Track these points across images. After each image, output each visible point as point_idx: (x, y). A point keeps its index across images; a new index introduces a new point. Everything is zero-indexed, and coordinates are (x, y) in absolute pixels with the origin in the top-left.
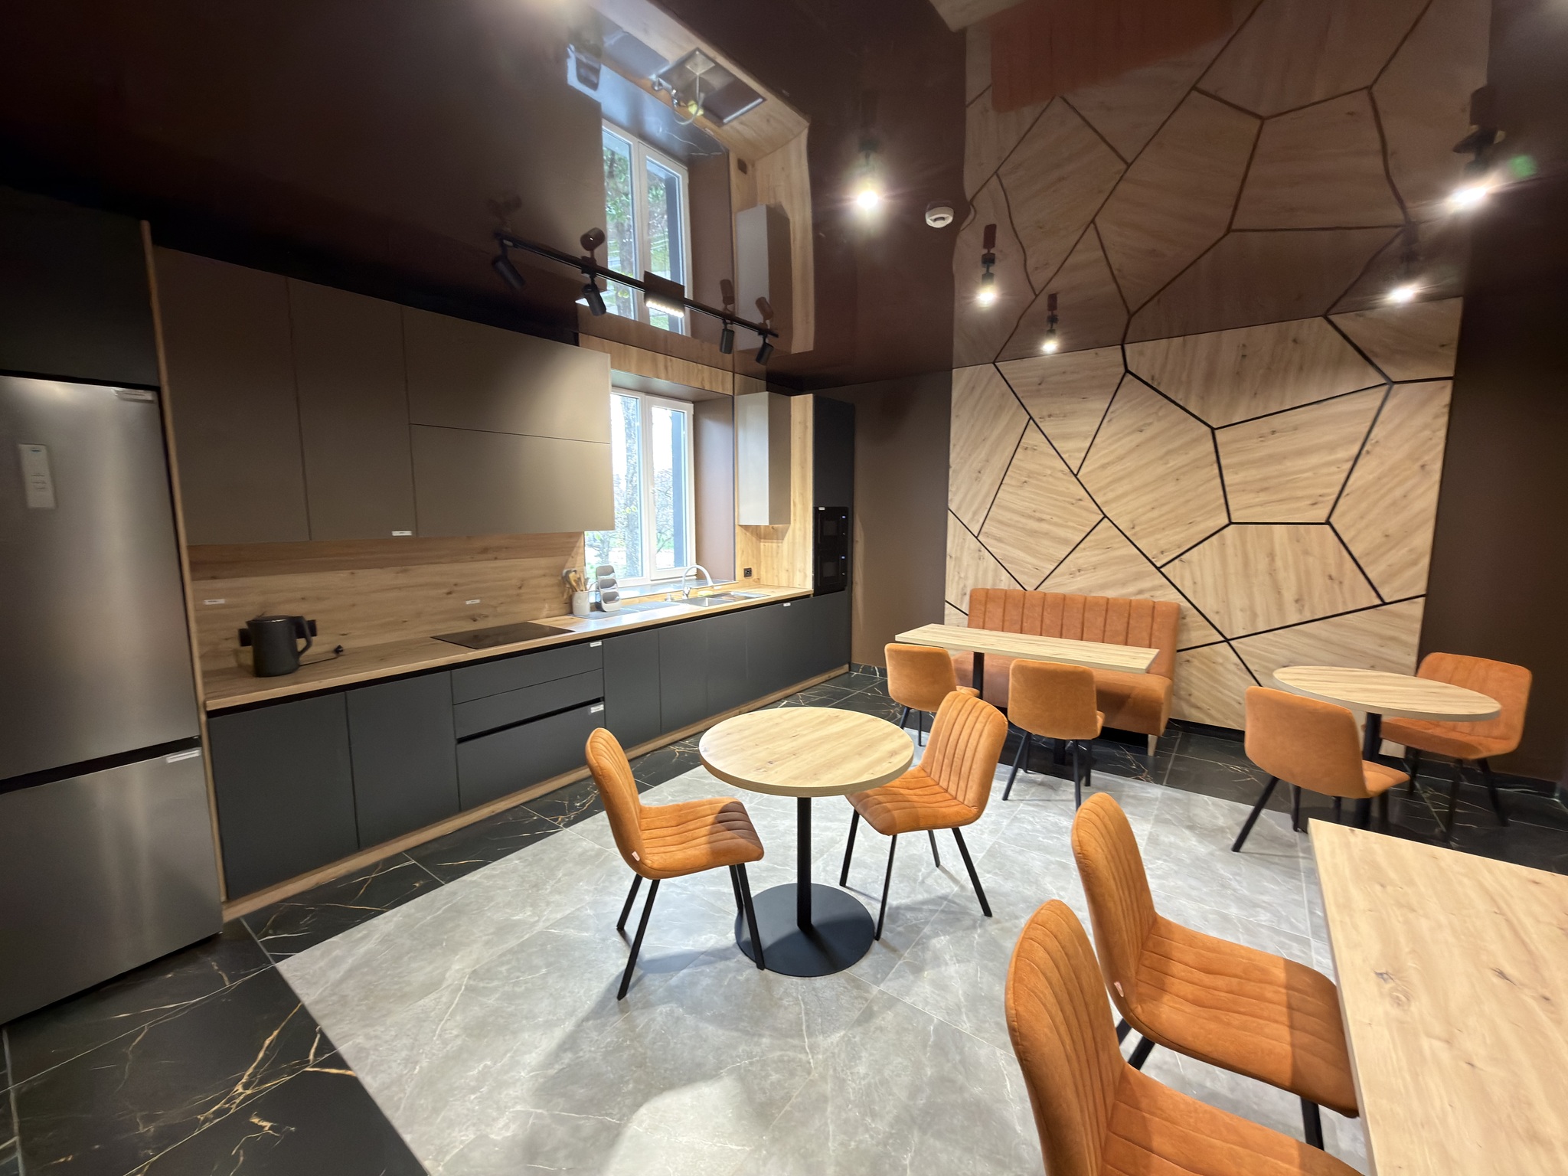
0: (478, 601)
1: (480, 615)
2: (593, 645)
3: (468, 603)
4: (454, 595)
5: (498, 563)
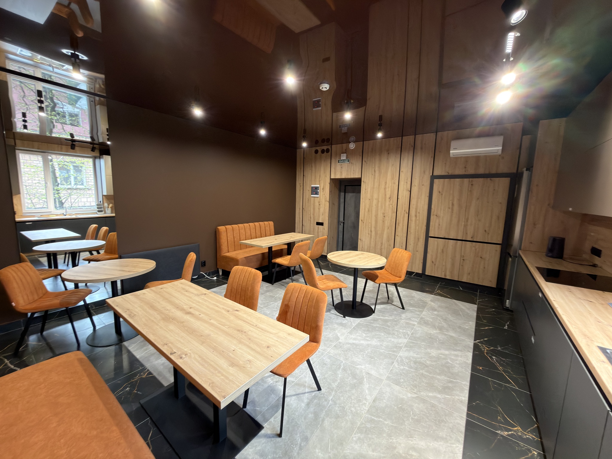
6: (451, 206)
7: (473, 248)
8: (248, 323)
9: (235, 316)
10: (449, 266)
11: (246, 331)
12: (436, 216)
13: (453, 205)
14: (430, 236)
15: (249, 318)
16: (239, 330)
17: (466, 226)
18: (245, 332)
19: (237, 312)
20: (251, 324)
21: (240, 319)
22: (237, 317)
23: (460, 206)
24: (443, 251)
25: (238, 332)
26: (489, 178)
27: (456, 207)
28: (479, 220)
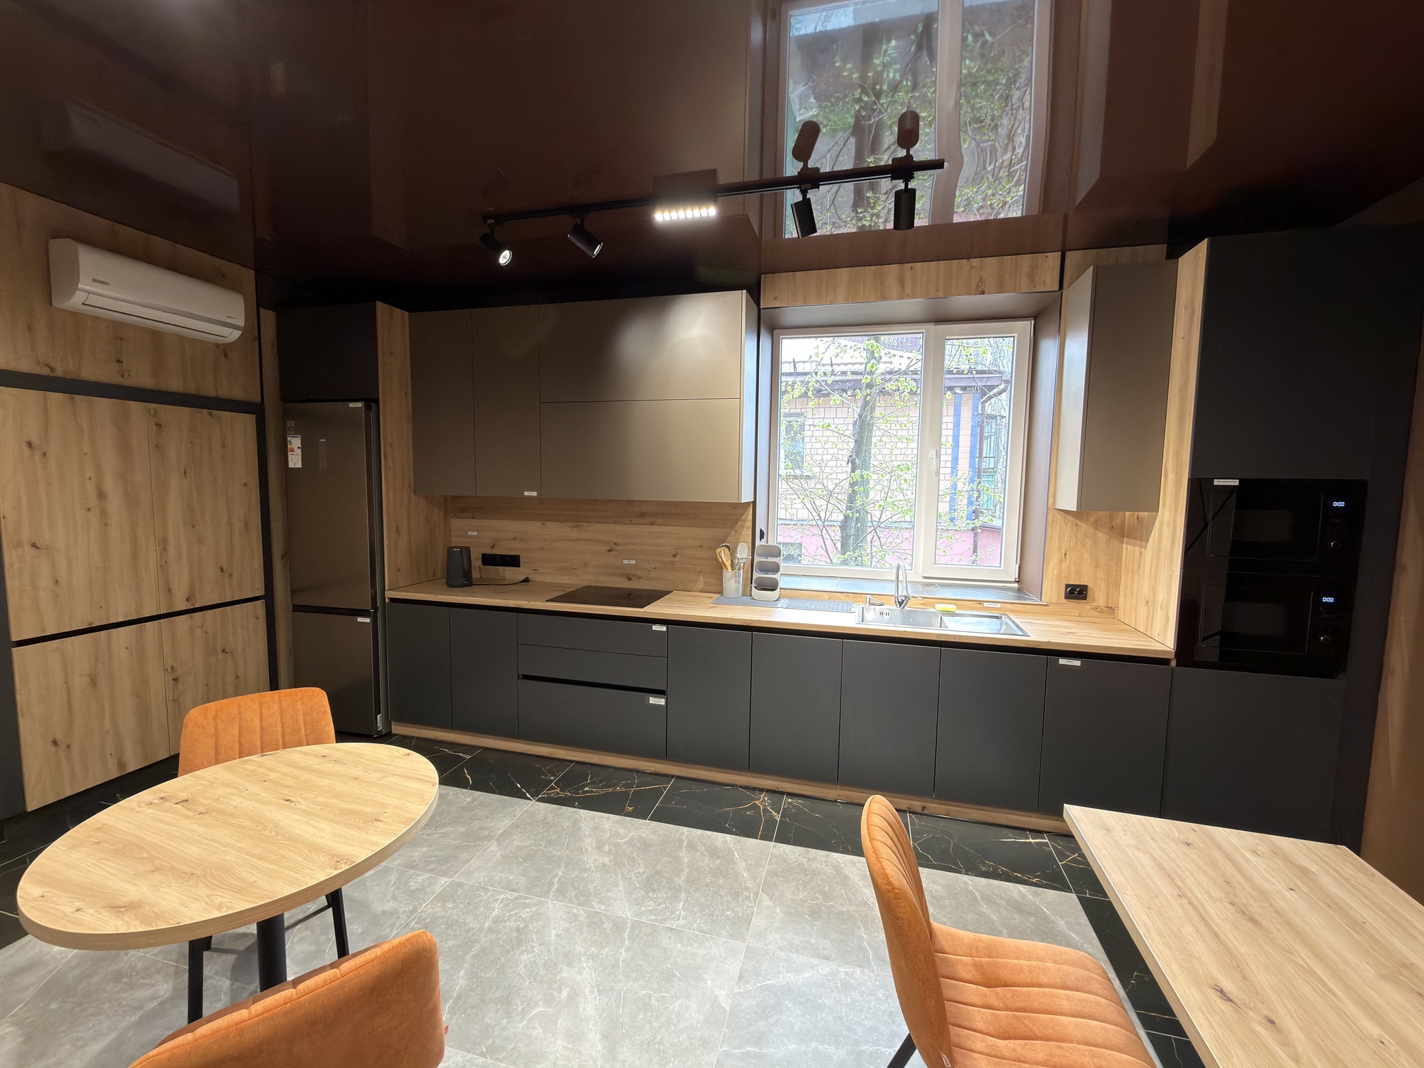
0: (633, 562)
1: (635, 575)
2: (656, 628)
3: (625, 562)
4: (614, 553)
5: (655, 529)
6: (93, 501)
7: (198, 632)
8: (1203, 918)
9: (1245, 978)
10: (128, 724)
11: (1229, 906)
12: (34, 545)
13: (101, 495)
14: (15, 638)
15: (1188, 930)
16: (1252, 920)
17: (163, 566)
18: (1233, 904)
19: (1228, 986)
20: (1197, 910)
21: (1226, 947)
22: (1236, 966)
23: (131, 500)
24: (93, 682)
25: (1257, 917)
26: (205, 410)
27: (115, 504)
28: (201, 541)
